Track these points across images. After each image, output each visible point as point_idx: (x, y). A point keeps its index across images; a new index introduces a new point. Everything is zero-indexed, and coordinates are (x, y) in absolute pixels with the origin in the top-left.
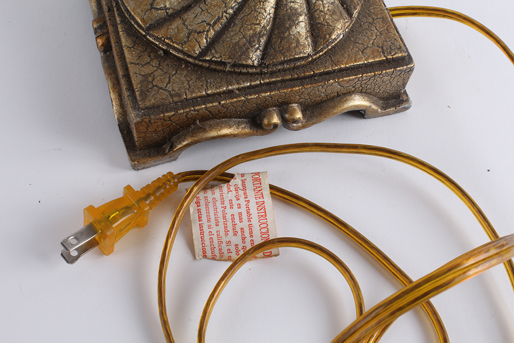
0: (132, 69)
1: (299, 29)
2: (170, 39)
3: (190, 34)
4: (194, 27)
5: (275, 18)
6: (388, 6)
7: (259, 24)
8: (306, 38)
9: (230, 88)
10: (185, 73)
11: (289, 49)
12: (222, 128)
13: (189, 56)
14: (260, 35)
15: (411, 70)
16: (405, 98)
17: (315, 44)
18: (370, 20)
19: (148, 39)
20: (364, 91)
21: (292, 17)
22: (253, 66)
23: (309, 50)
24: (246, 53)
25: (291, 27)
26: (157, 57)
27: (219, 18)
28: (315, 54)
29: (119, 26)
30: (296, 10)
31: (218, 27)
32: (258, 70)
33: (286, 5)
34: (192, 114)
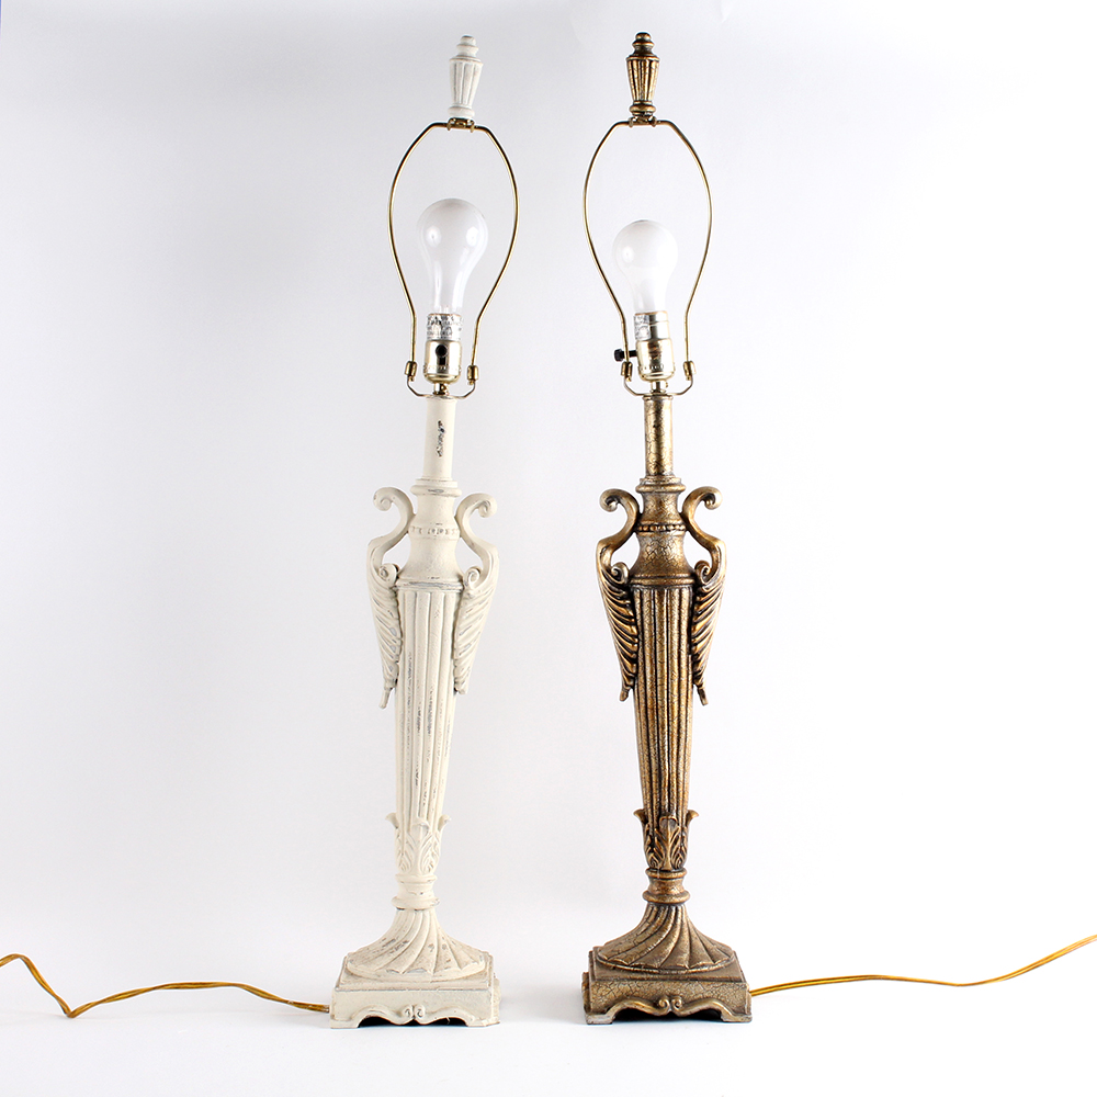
1: (683, 957)
2: (618, 958)
3: (627, 956)
4: (631, 954)
5: (671, 952)
7: (663, 953)
8: (686, 962)
10: (621, 973)
11: (675, 963)
12: (636, 1000)
13: (626, 966)
14: (662, 957)
16: (749, 1012)
17: (690, 964)
19: (608, 965)
20: (720, 997)
21: (681, 952)
22: (655, 968)
23: (686, 965)
24: (654, 963)
25: (679, 956)
26: (610, 970)
27: (643, 951)
28: (690, 969)
30: (683, 951)
31: (642, 955)
32: (658, 971)
33: (678, 948)
34: (621, 986)
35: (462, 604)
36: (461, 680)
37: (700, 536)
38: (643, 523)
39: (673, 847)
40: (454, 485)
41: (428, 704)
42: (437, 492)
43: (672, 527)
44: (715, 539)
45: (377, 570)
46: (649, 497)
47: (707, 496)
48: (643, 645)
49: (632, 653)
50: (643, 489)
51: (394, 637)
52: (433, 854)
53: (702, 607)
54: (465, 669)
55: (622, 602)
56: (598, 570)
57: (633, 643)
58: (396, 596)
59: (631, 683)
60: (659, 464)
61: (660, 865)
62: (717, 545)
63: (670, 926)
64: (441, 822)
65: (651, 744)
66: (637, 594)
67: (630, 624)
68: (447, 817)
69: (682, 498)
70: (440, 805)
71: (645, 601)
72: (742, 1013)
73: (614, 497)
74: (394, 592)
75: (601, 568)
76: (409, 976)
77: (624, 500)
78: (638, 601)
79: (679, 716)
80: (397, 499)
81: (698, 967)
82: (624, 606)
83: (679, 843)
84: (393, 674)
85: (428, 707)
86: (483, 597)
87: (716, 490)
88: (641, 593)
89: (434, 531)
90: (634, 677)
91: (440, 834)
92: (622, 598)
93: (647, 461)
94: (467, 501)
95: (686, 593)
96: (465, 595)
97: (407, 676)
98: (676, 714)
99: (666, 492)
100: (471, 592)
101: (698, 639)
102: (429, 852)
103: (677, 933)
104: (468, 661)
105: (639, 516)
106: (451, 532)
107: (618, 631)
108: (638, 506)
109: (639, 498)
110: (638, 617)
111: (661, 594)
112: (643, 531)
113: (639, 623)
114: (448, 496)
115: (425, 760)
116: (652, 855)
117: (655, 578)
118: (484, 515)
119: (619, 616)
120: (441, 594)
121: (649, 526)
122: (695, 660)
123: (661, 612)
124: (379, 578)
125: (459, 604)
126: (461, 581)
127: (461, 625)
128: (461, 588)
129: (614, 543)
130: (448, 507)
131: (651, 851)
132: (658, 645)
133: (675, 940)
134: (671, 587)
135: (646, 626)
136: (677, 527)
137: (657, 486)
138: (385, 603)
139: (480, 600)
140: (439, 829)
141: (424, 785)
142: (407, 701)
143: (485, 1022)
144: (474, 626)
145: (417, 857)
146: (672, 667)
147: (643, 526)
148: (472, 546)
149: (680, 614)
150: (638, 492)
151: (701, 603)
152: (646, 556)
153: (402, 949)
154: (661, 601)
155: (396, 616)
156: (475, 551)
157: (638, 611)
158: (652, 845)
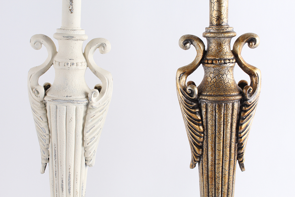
35: (88, 112)
36: (89, 159)
37: (245, 67)
38: (208, 58)
40: (83, 32)
41: (68, 176)
42: (69, 38)
43: (228, 61)
44: (255, 68)
45: (32, 89)
46: (212, 41)
47: (250, 40)
48: (207, 138)
49: (199, 142)
50: (208, 35)
51: (45, 134)
53: (246, 114)
54: (92, 152)
55: (193, 110)
56: (177, 88)
57: (200, 137)
58: (45, 106)
59: (198, 160)
60: (219, 18)
62: (256, 71)
66: (203, 105)
67: (199, 125)
69: (233, 40)
71: (209, 110)
73: (188, 40)
74: (44, 104)
75: (179, 87)
77: (195, 42)
78: (204, 110)
80: (44, 42)
82: (195, 113)
84: (46, 155)
85: (68, 178)
86: (102, 107)
87: (256, 35)
88: (206, 105)
89: (68, 64)
90: (201, 156)
92: (193, 108)
93: (211, 15)
94: (91, 43)
95: (236, 105)
96: (90, 106)
97: (54, 158)
99: (224, 37)
100: (94, 105)
101: (242, 134)
104: (93, 148)
105: (205, 53)
106: (80, 64)
107: (190, 128)
108: (204, 46)
109: (205, 41)
110: (204, 120)
111: (220, 107)
112: (208, 63)
113: (205, 124)
114: (77, 40)
117: (216, 96)
118: (102, 52)
119: (191, 119)
120: (73, 107)
121: (212, 60)
122: (240, 146)
123: (220, 118)
124: (33, 95)
125: (86, 112)
126: (87, 97)
127: (88, 126)
128: (87, 102)
129: (188, 71)
130: (78, 48)
132: (217, 139)
134: (226, 102)
135: (209, 127)
136: (231, 61)
137: (218, 33)
138: (38, 111)
139: (100, 109)
142: (55, 173)
144: (96, 126)
146: (226, 153)
147: (208, 60)
148: (95, 72)
149: (232, 119)
150: (204, 36)
151: (246, 111)
152: (209, 80)
154: (220, 110)
155: (45, 120)
156: (97, 76)
157: (204, 117)
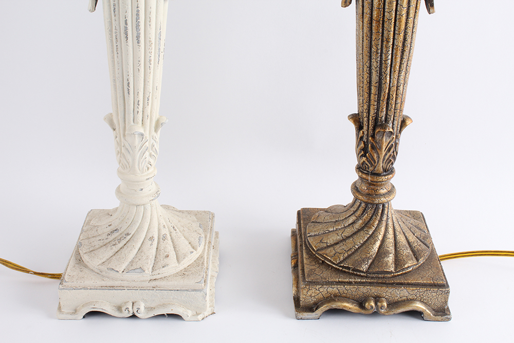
0: (306, 266)
1: (388, 259)
2: (326, 255)
3: (335, 253)
4: (338, 251)
5: (377, 253)
6: (439, 255)
7: (369, 254)
8: (392, 264)
9: (350, 280)
10: (330, 271)
11: (381, 266)
12: (344, 302)
13: (334, 264)
14: (369, 258)
15: (448, 292)
16: (448, 313)
17: (396, 268)
18: (430, 267)
19: (316, 256)
20: (422, 300)
21: (387, 253)
22: (363, 272)
23: (392, 269)
24: (360, 264)
25: (384, 257)
26: (319, 263)
27: (350, 249)
28: (395, 273)
29: (304, 251)
30: (388, 251)
31: (350, 253)
32: (365, 275)
33: (384, 248)
34: (330, 289)
39: (386, 154)
41: (135, 13)
52: (150, 155)
61: (371, 169)
63: (377, 222)
64: (158, 125)
65: (374, 57)
68: (164, 120)
70: (155, 109)
72: (442, 312)
76: (127, 276)
79: (406, 29)
81: (403, 269)
83: (392, 150)
91: (158, 136)
98: (403, 27)
102: (147, 154)
103: (383, 229)
115: (136, 70)
116: (364, 159)
131: (364, 155)
133: (380, 237)
140: (156, 131)
141: (136, 94)
142: (112, 9)
143: (200, 317)
145: (134, 160)
153: (124, 242)
158: (365, 150)
